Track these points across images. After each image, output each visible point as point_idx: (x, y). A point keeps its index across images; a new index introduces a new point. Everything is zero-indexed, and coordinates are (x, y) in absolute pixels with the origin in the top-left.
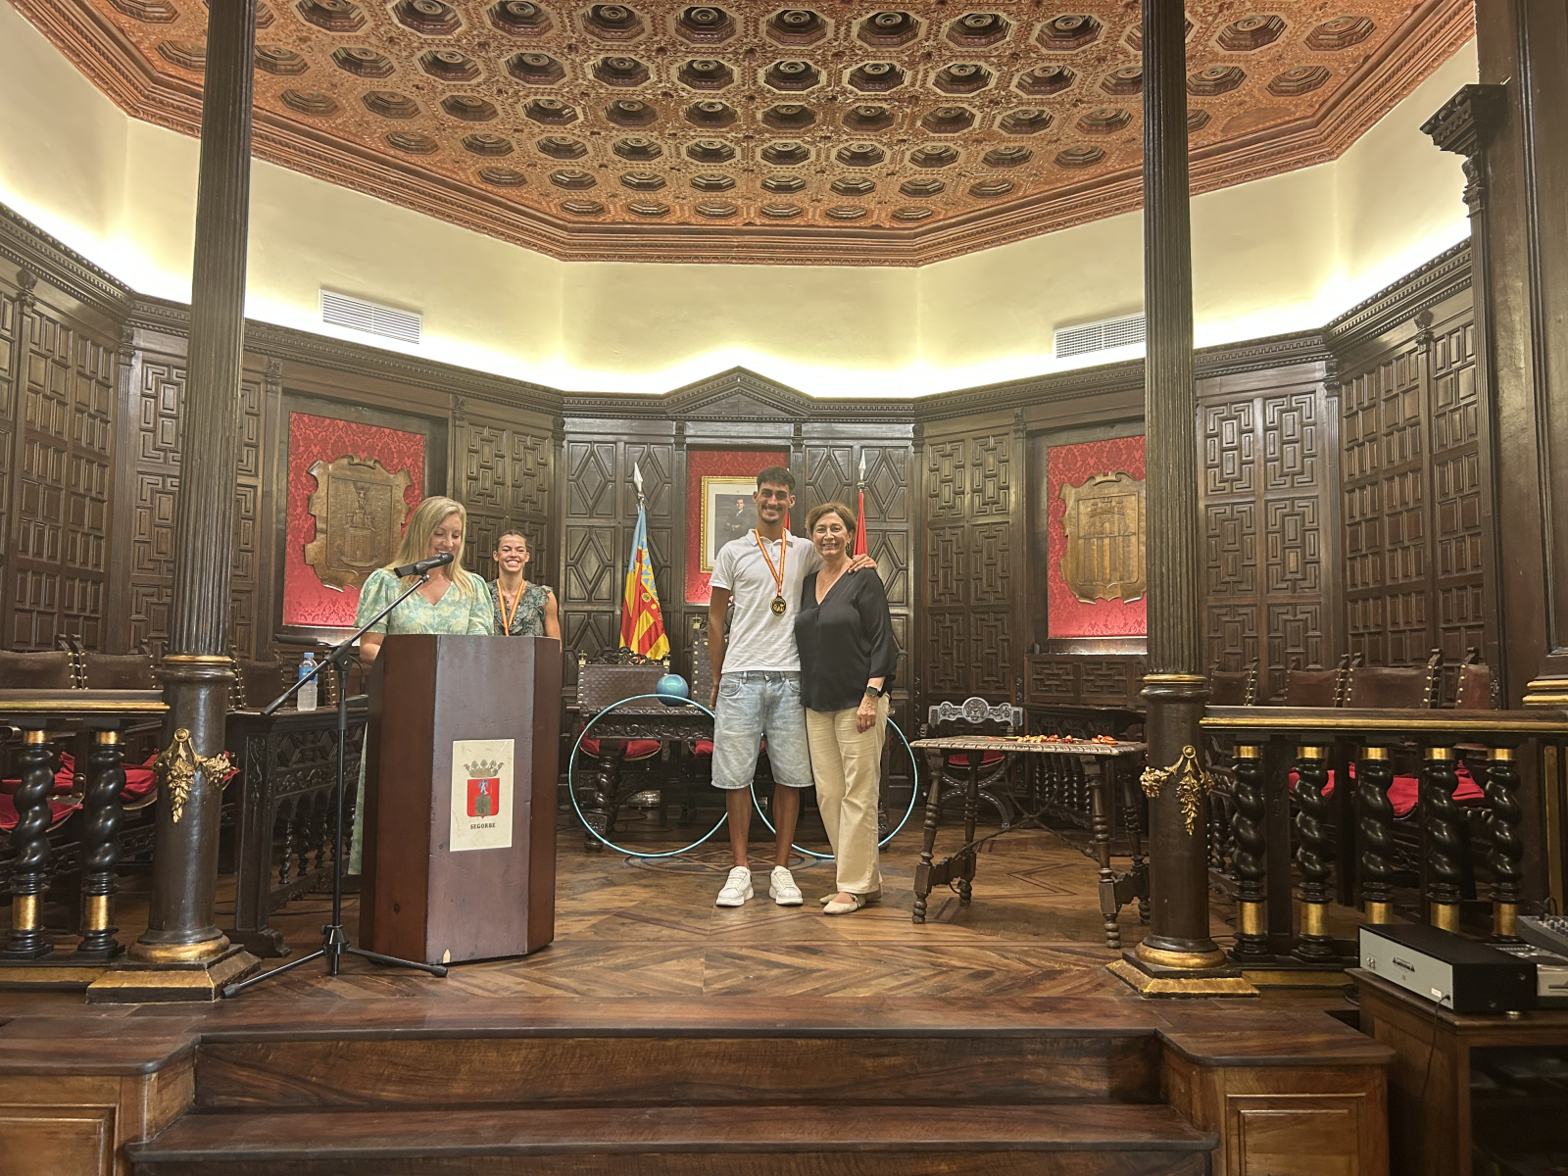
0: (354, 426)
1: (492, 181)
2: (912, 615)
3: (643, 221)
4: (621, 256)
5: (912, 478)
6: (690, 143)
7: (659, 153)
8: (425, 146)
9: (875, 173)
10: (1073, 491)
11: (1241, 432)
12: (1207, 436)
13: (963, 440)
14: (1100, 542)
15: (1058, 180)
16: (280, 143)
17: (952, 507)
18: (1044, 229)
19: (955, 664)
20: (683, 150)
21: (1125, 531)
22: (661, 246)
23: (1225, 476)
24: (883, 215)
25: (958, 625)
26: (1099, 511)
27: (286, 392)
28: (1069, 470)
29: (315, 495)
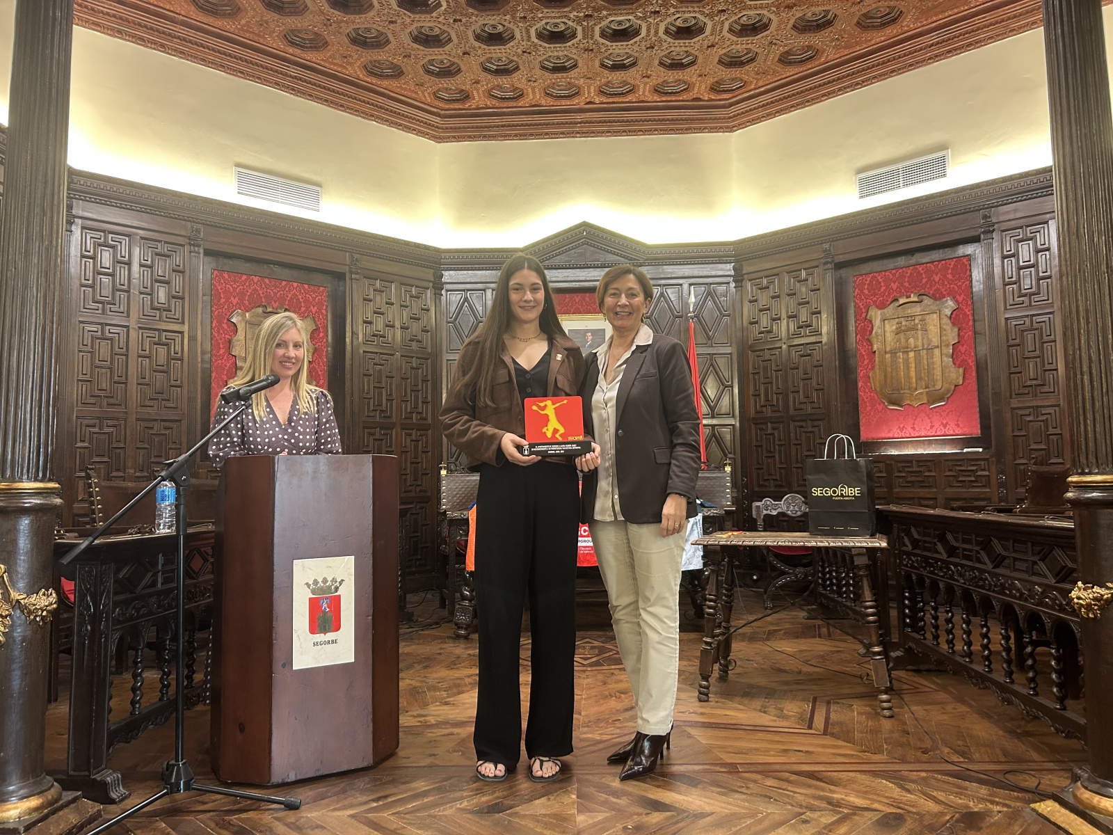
0: (267, 280)
1: (376, 74)
2: (738, 424)
3: (501, 105)
4: (485, 136)
5: (734, 310)
6: (538, 25)
7: (512, 38)
8: (318, 43)
9: (697, 47)
10: (879, 312)
11: (1038, 251)
12: (1004, 257)
13: (778, 275)
14: (905, 356)
15: (857, 43)
16: (196, 44)
17: (770, 332)
18: (843, 90)
19: (778, 466)
20: (533, 32)
21: (929, 345)
22: (518, 125)
23: (1023, 291)
24: (703, 87)
25: (779, 432)
26: (903, 328)
27: (208, 253)
28: (874, 295)
29: (235, 338)
